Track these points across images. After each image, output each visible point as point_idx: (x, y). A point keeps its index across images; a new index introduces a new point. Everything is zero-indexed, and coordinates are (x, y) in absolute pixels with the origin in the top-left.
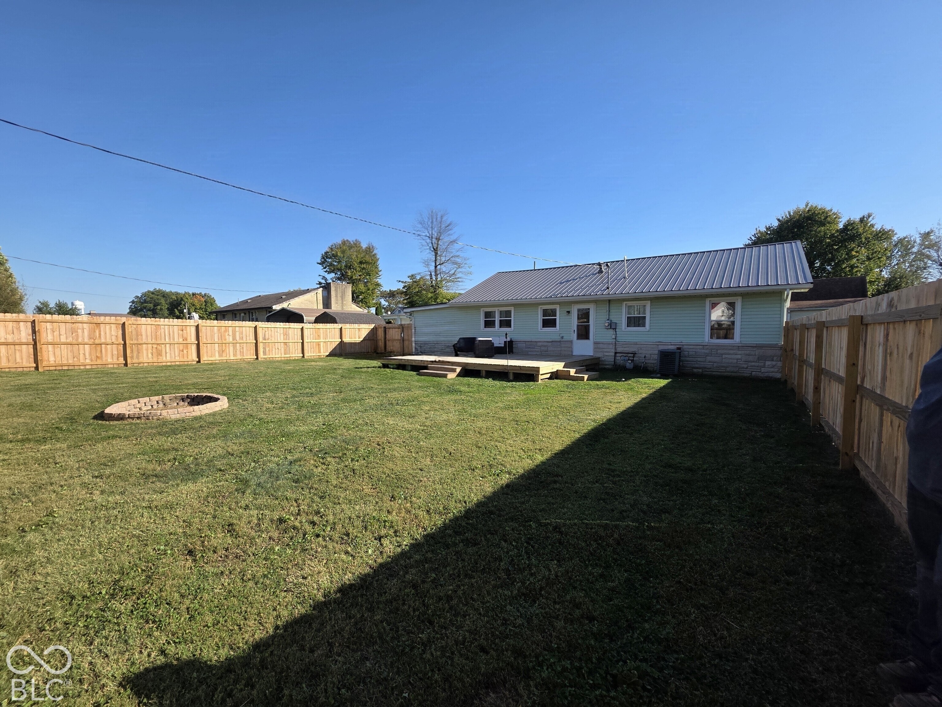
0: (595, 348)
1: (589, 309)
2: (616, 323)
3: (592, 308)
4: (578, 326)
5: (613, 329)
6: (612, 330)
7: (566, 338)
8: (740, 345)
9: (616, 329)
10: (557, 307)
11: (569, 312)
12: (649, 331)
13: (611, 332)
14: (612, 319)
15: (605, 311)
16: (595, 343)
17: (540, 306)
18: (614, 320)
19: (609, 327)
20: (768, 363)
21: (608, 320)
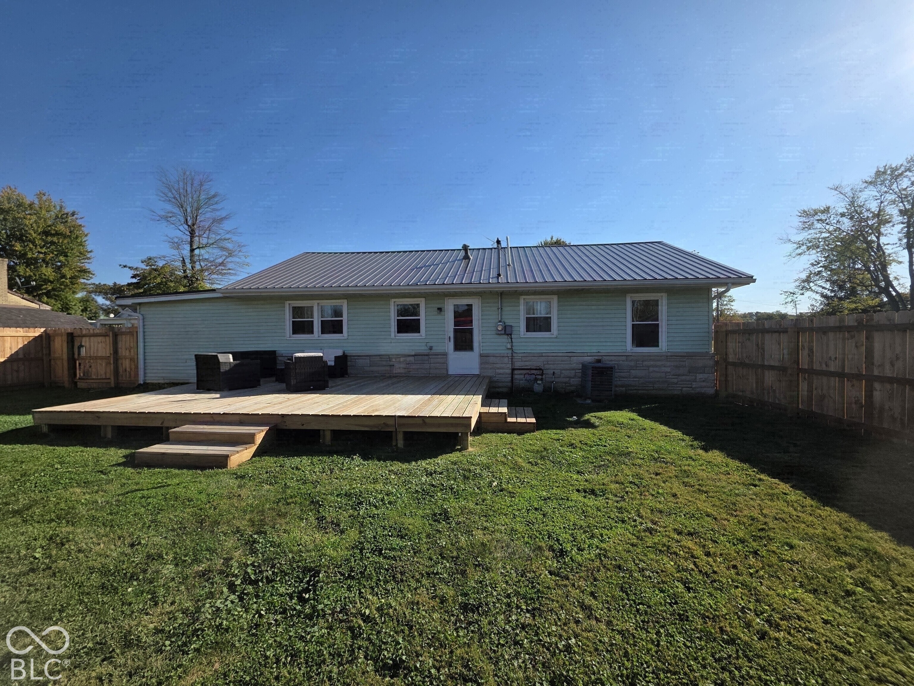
0: (481, 364)
1: (471, 305)
2: (511, 326)
3: (476, 304)
4: (455, 331)
5: (508, 335)
6: (506, 337)
7: (438, 349)
8: (669, 354)
9: (511, 335)
10: (422, 302)
11: (440, 309)
12: (556, 338)
13: (505, 339)
14: (506, 321)
15: (496, 309)
16: (481, 356)
17: (393, 300)
18: (509, 322)
19: (503, 332)
20: (700, 376)
21: (500, 321)
